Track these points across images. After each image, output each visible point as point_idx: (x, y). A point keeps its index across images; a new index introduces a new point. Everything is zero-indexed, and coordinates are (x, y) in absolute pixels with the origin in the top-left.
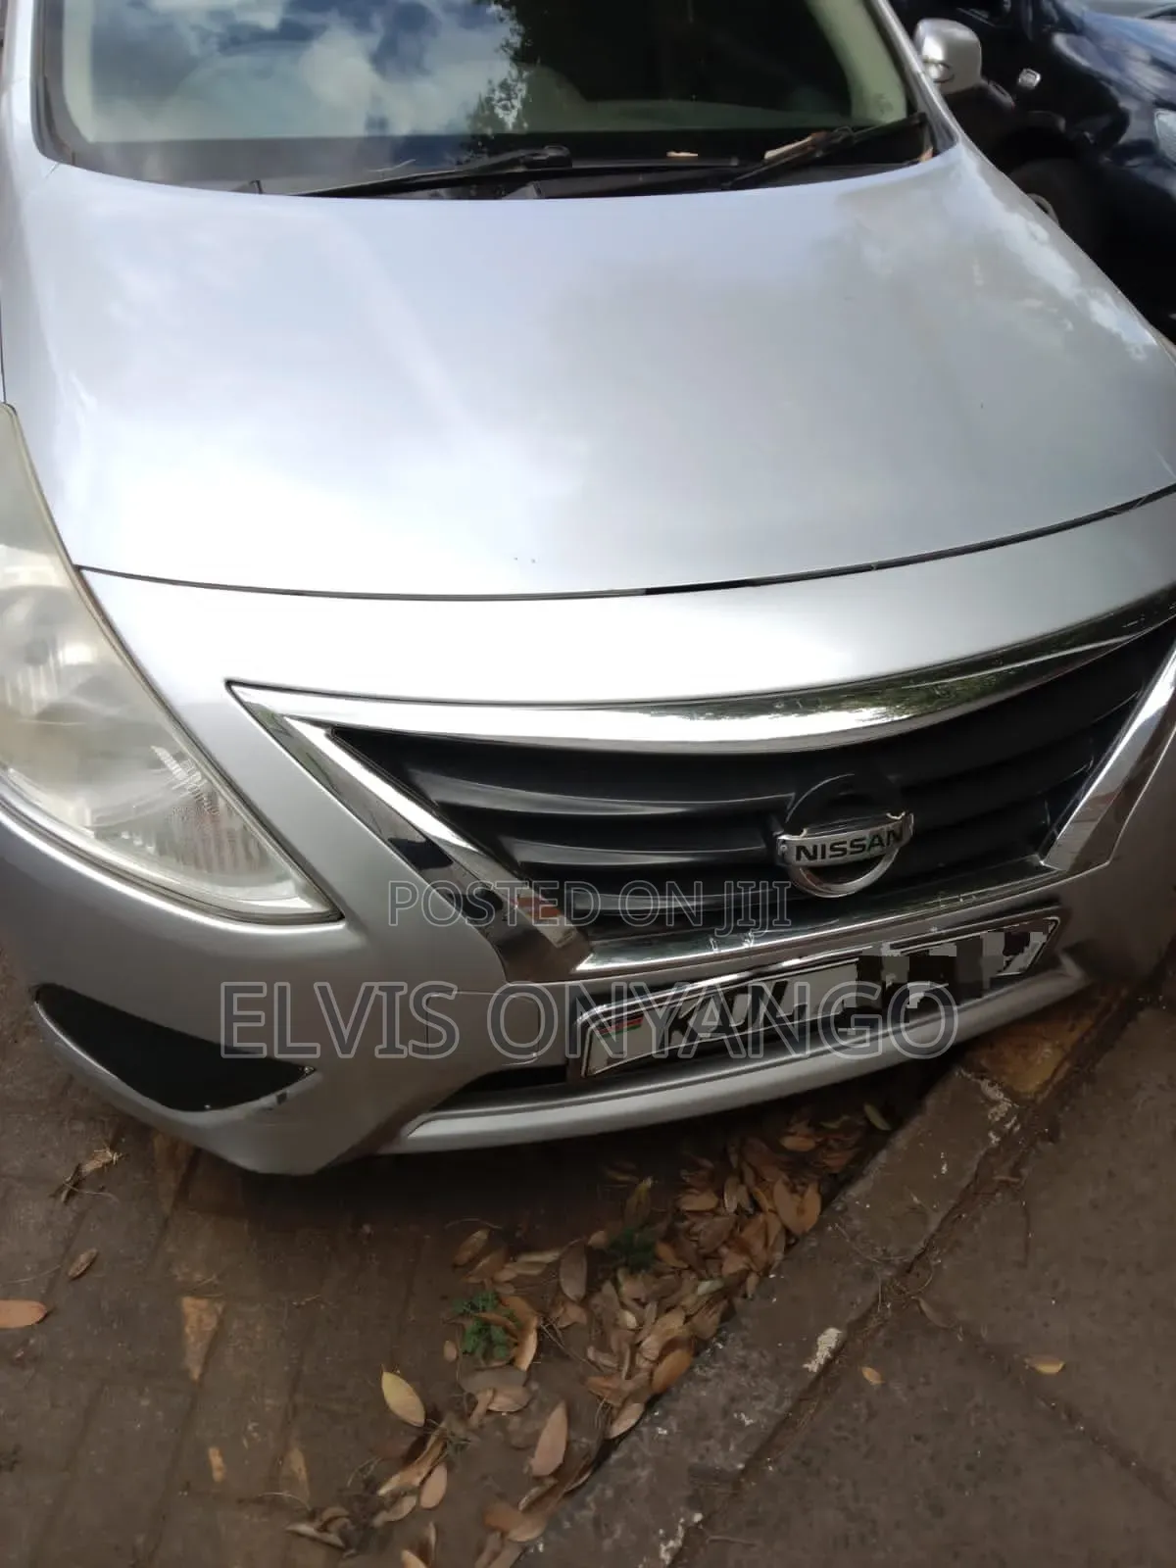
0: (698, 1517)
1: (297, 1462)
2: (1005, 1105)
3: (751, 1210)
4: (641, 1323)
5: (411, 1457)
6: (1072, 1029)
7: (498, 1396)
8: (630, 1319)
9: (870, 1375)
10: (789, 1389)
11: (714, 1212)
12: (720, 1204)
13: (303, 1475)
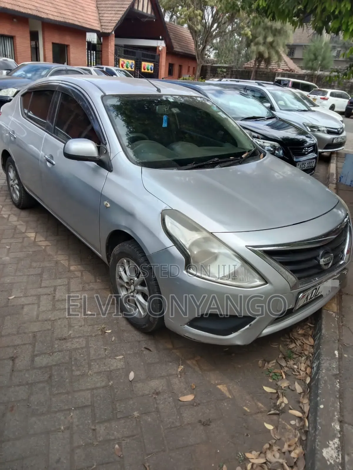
0: (338, 380)
1: (260, 405)
2: (334, 314)
3: (302, 344)
4: (298, 366)
5: (278, 398)
6: (335, 300)
7: (284, 384)
8: (296, 367)
9: (345, 356)
10: (336, 361)
11: (296, 347)
12: (296, 345)
13: (262, 406)
